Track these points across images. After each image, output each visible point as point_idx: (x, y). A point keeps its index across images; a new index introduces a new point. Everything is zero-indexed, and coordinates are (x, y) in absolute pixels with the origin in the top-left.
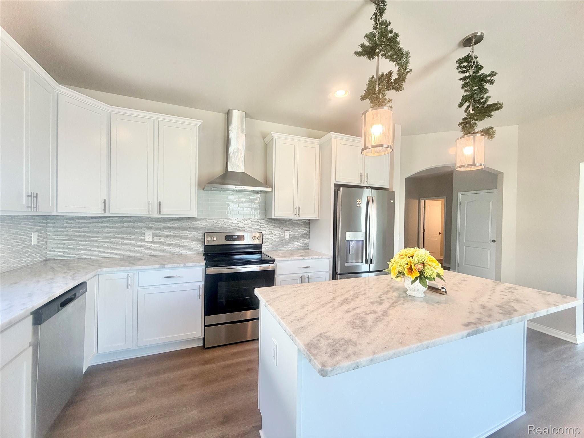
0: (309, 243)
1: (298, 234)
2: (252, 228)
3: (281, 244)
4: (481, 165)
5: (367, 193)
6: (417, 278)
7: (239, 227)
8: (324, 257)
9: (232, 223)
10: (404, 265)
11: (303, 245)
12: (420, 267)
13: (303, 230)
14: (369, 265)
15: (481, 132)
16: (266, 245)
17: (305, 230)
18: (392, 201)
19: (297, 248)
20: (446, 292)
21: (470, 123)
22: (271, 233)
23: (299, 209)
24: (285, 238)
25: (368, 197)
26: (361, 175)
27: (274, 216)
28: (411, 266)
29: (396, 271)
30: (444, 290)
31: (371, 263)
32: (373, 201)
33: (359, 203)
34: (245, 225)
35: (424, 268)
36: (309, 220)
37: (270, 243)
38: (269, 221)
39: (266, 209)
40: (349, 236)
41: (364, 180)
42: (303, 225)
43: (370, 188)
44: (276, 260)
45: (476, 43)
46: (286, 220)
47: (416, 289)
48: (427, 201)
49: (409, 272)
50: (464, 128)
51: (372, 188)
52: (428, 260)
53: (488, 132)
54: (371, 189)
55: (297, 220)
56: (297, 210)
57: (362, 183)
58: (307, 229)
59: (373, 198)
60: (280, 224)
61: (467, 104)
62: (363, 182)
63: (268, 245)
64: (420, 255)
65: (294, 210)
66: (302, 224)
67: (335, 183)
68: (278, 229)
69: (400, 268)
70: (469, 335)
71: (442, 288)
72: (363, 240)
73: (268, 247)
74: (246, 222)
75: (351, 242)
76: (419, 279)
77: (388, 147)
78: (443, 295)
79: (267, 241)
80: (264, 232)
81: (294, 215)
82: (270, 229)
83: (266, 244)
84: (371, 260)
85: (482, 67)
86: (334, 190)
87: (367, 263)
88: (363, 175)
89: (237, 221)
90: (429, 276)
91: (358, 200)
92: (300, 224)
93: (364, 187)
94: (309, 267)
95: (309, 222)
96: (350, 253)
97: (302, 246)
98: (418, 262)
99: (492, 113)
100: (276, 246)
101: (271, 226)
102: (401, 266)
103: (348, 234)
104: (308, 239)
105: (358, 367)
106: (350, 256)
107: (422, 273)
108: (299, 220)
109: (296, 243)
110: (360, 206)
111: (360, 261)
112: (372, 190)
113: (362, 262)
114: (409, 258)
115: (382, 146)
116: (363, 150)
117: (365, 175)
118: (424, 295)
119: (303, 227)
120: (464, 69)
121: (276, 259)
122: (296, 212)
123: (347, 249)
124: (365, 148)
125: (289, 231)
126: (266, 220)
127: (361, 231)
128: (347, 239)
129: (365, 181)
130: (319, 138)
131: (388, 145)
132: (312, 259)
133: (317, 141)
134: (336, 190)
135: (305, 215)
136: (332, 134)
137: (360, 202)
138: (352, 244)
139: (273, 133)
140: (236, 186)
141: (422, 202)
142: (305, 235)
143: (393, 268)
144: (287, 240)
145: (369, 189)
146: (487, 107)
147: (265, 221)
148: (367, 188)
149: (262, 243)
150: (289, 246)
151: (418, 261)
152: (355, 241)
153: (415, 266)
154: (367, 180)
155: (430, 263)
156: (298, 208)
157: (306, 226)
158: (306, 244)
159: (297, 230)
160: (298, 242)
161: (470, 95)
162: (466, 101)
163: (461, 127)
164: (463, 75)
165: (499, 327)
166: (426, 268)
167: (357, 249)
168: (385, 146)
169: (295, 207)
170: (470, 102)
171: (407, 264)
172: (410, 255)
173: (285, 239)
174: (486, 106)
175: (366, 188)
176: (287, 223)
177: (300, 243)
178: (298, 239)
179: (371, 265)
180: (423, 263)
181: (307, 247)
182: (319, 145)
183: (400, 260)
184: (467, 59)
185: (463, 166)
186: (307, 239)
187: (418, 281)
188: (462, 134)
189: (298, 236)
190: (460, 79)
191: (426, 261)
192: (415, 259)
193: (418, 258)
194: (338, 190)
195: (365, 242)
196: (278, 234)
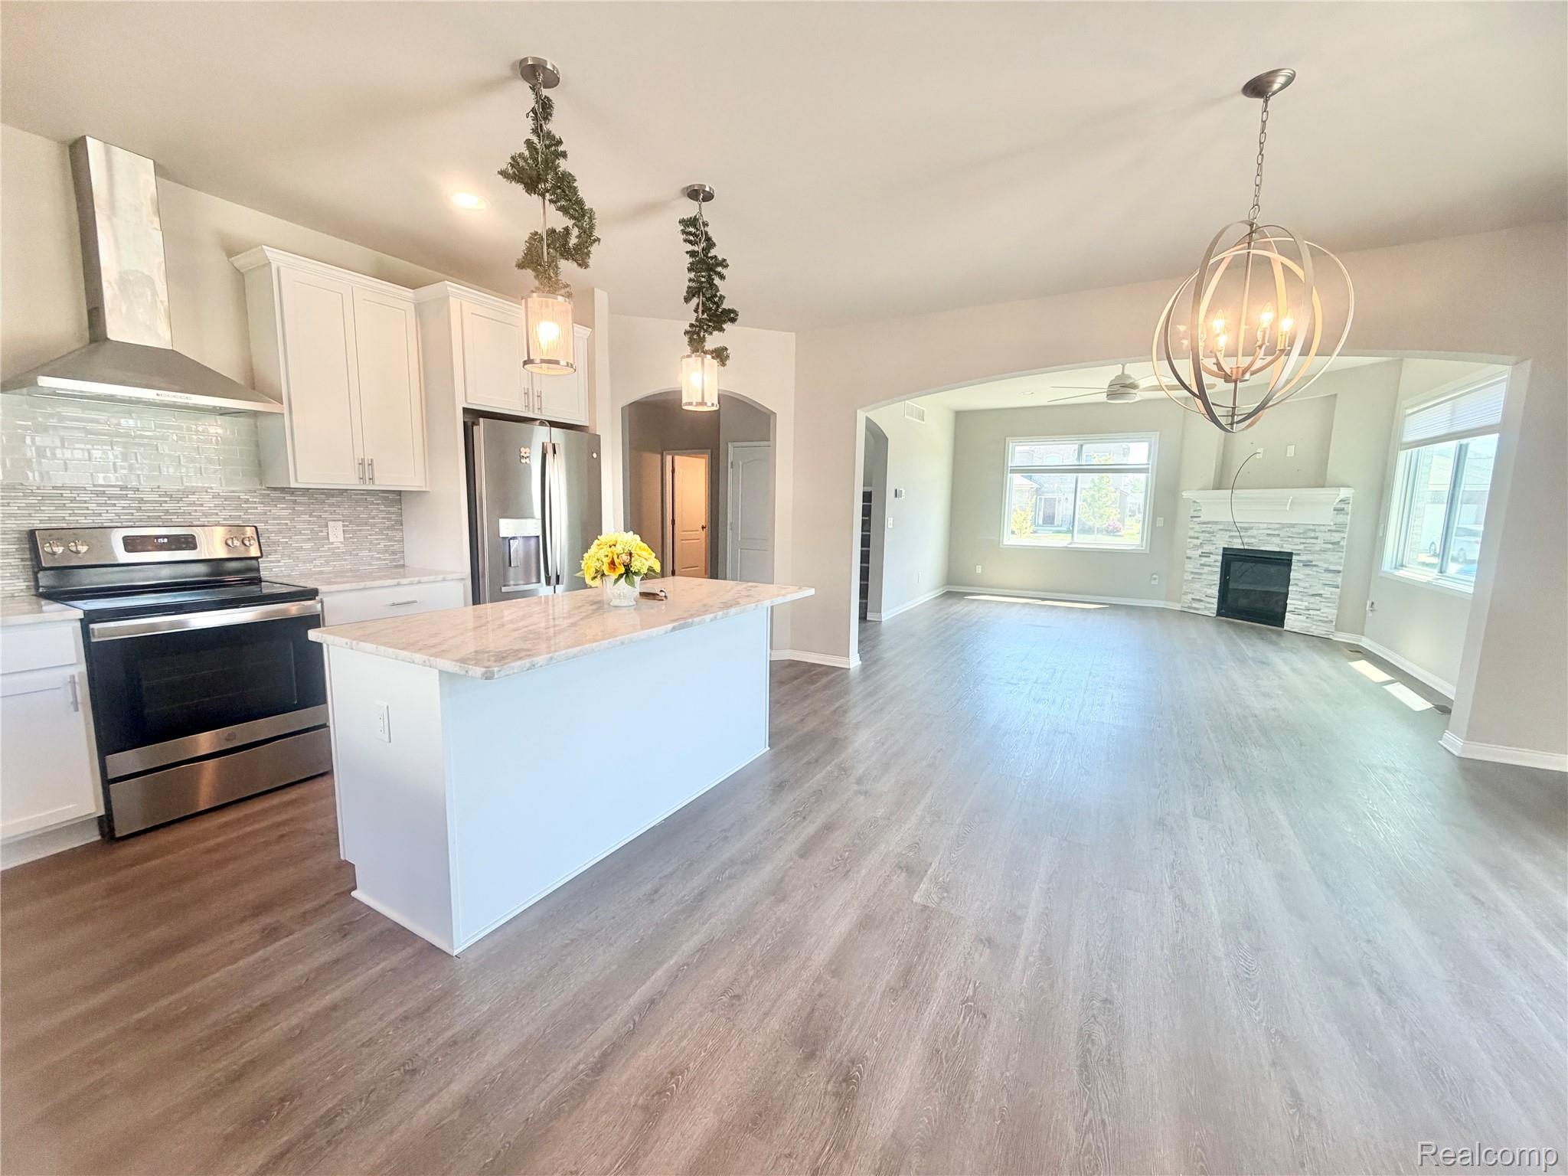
0: (403, 552)
1: (368, 530)
2: (217, 514)
3: (321, 557)
4: (713, 405)
5: (541, 435)
6: (621, 576)
7: (167, 512)
8: (449, 577)
9: (141, 501)
10: (603, 557)
11: (387, 556)
12: (625, 558)
13: (383, 518)
14: (555, 587)
15: (712, 352)
16: (271, 562)
17: (389, 519)
18: (595, 455)
19: (370, 565)
20: (665, 596)
21: (699, 335)
22: (284, 527)
23: (369, 465)
24: (331, 540)
25: (543, 444)
26: (525, 393)
27: (296, 480)
28: (613, 558)
29: (593, 570)
30: (663, 594)
31: (558, 582)
32: (555, 452)
33: (525, 456)
34: (190, 505)
35: (630, 560)
36: (400, 492)
37: (283, 555)
38: (275, 494)
39: (259, 461)
40: (507, 527)
41: (533, 406)
42: (382, 508)
43: (548, 424)
44: (320, 591)
45: (704, 200)
46: (329, 493)
47: (622, 594)
48: (676, 457)
49: (610, 568)
50: (691, 340)
51: (553, 424)
52: (637, 549)
53: (720, 355)
54: (551, 426)
55: (362, 494)
56: (366, 467)
57: (529, 410)
58: (394, 517)
59: (554, 445)
60: (312, 503)
61: (695, 301)
62: (531, 409)
63: (279, 561)
64: (625, 541)
65: (357, 468)
66: (378, 504)
67: (465, 406)
68: (306, 517)
69: (597, 564)
70: (674, 629)
71: (661, 591)
72: (538, 537)
73: (278, 567)
74: (193, 498)
75: (511, 541)
76: (624, 576)
77: (568, 365)
78: (661, 602)
79: (276, 551)
80: (260, 526)
81: (357, 479)
82: (279, 518)
83: (271, 558)
84: (558, 577)
85: (714, 245)
86: (464, 422)
87: (548, 583)
88: (531, 393)
89: (160, 496)
90: (637, 571)
91: (522, 450)
92: (372, 503)
93: (535, 420)
94: (415, 602)
95: (397, 497)
96: (510, 565)
97: (385, 560)
98: (622, 552)
99: (724, 326)
100: (304, 562)
101: (283, 509)
102: (598, 560)
103: (503, 522)
104: (398, 541)
105: (534, 666)
106: (511, 571)
107: (627, 567)
108: (370, 492)
109: (366, 553)
110: (528, 462)
111: (534, 580)
112: (552, 428)
113: (539, 581)
114: (610, 547)
115: (557, 362)
116: (525, 363)
117: (536, 394)
118: (634, 603)
119: (381, 511)
120: (692, 238)
121: (322, 588)
122: (364, 473)
123: (503, 559)
124: (528, 361)
125: (341, 523)
126: (264, 492)
127: (532, 517)
128: (502, 535)
129: (536, 407)
130: (412, 284)
131: (568, 363)
132: (419, 582)
133: (409, 293)
134: (470, 424)
135: (385, 480)
136: (450, 286)
137: (528, 455)
138: (514, 544)
139: (268, 250)
140: (160, 392)
141: (669, 458)
142: (390, 533)
143: (588, 567)
144: (339, 545)
145: (546, 426)
146: (721, 312)
147: (261, 495)
148: (542, 423)
149: (259, 555)
150: (345, 560)
151: (624, 549)
152: (521, 540)
153: (618, 558)
154: (541, 404)
155: (639, 552)
156: (366, 462)
157: (392, 510)
158: (394, 553)
159: (365, 518)
160: (370, 550)
161: (695, 288)
162: (694, 296)
163: (686, 339)
164: (690, 247)
165: (711, 621)
166: (633, 559)
167: (527, 555)
168: (563, 363)
169: (358, 460)
170: (699, 297)
171: (607, 556)
172: (611, 543)
173: (332, 543)
174: (720, 310)
175: (538, 422)
176: (332, 500)
177: (379, 553)
178: (371, 543)
179: (557, 586)
180: (631, 554)
181: (399, 561)
182: (413, 305)
183: (597, 551)
184: (692, 222)
185: (690, 404)
186: (396, 541)
187: (623, 580)
188: (688, 350)
189: (370, 535)
190: (687, 252)
191: (634, 549)
192: (619, 549)
193: (623, 546)
194: (473, 424)
195: (543, 540)
196: (307, 529)
